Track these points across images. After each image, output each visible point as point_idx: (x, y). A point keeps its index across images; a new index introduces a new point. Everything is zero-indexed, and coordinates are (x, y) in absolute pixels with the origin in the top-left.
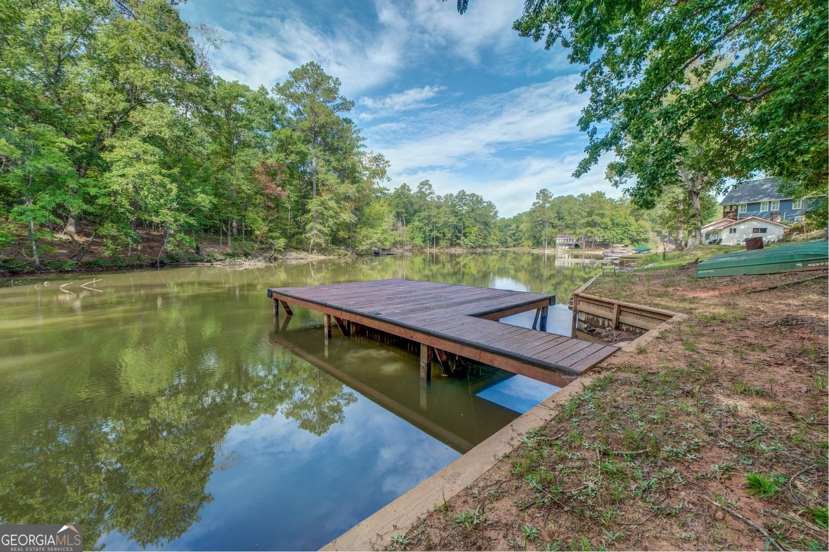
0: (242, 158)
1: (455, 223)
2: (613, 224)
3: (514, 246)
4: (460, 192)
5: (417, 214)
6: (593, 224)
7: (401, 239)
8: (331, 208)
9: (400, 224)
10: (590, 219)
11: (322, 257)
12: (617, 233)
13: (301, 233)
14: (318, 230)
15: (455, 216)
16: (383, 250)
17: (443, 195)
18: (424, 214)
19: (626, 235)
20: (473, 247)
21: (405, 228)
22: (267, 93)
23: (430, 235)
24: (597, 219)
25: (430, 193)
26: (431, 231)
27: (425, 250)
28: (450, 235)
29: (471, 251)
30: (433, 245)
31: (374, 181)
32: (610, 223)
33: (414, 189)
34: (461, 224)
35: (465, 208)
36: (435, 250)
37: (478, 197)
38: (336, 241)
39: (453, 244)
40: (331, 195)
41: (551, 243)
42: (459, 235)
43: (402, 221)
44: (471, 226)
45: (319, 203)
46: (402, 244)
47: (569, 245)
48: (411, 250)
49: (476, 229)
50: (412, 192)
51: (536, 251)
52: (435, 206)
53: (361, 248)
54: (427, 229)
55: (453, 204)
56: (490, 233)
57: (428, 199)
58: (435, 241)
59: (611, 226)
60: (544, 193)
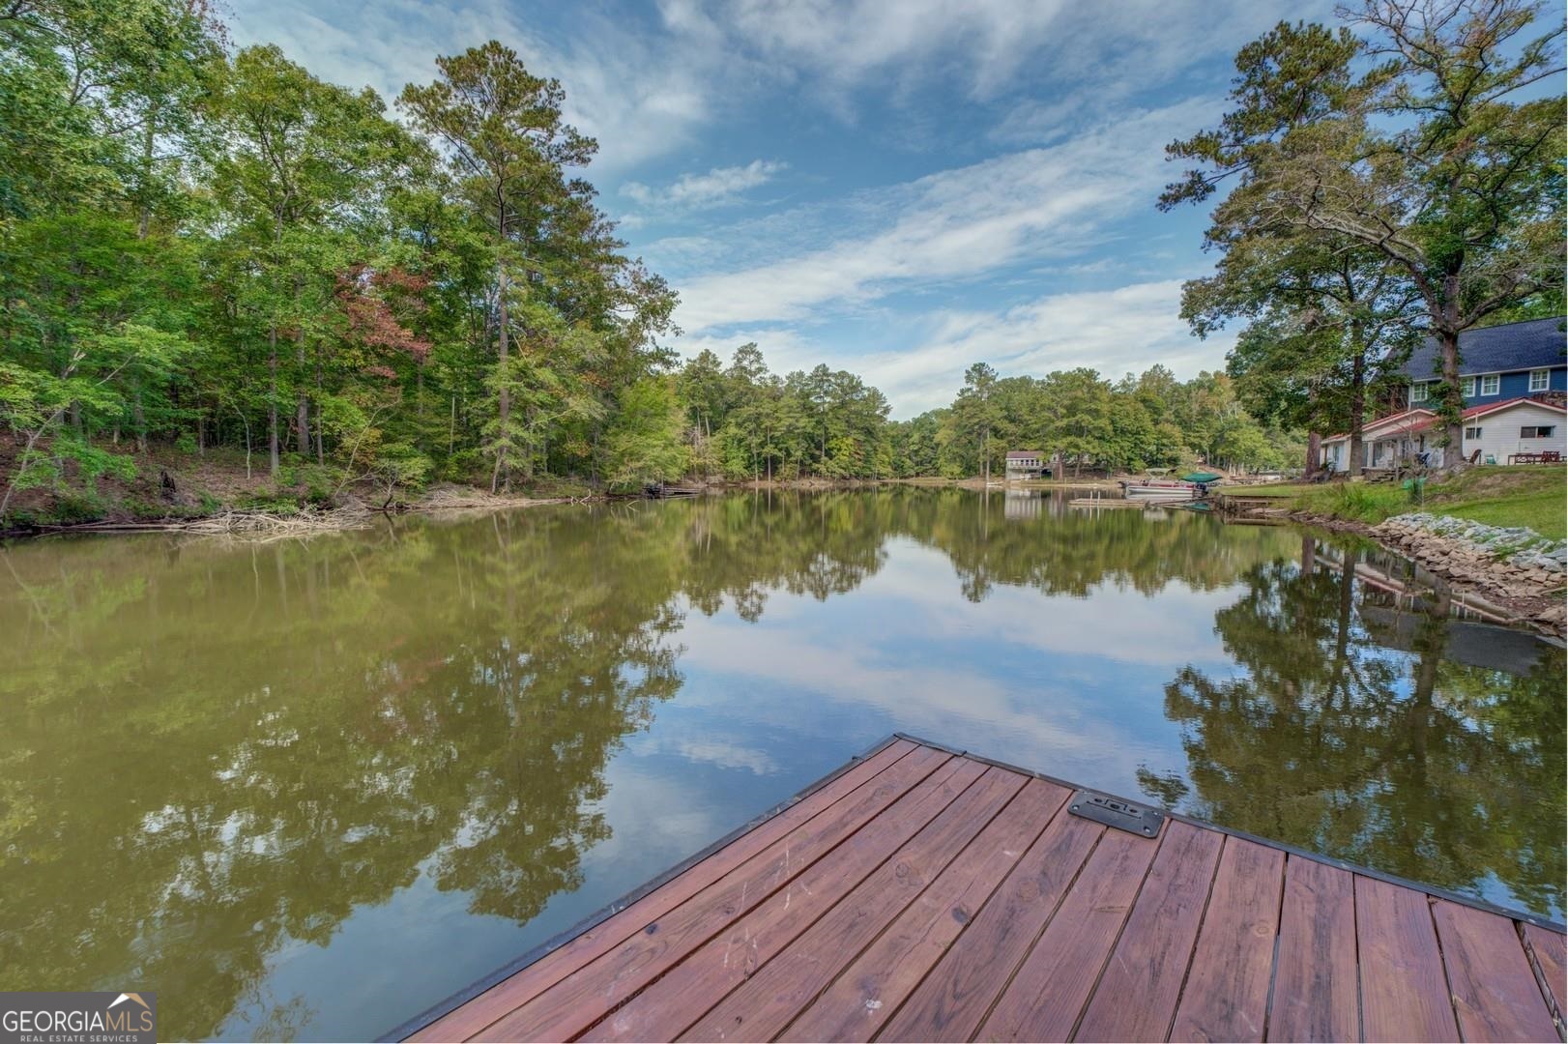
0: (297, 246)
1: (809, 430)
2: (1115, 431)
3: (918, 475)
4: (817, 369)
5: (732, 412)
6: (1079, 431)
7: (701, 461)
8: (543, 386)
9: (698, 431)
10: (1073, 420)
11: (523, 503)
12: (1122, 448)
13: (470, 446)
14: (512, 439)
15: (810, 416)
16: (667, 484)
17: (783, 374)
18: (747, 411)
19: (1137, 451)
20: (844, 478)
21: (709, 439)
22: (382, 107)
23: (759, 455)
24: (1086, 419)
25: (760, 370)
26: (762, 445)
27: (751, 485)
28: (799, 453)
29: (840, 484)
30: (765, 473)
31: (645, 333)
32: (1110, 428)
33: (727, 364)
34: (822, 432)
35: (828, 399)
36: (770, 484)
37: (852, 379)
38: (559, 464)
39: (805, 472)
40: (542, 356)
41: (997, 468)
42: (817, 453)
43: (703, 425)
44: (839, 435)
45: (514, 372)
46: (703, 471)
47: (1031, 471)
48: (722, 485)
49: (850, 441)
50: (722, 369)
51: (967, 484)
52: (768, 396)
53: (617, 480)
54: (755, 441)
55: (803, 392)
56: (875, 450)
57: (755, 382)
58: (771, 466)
59: (1112, 433)
60: (980, 372)
